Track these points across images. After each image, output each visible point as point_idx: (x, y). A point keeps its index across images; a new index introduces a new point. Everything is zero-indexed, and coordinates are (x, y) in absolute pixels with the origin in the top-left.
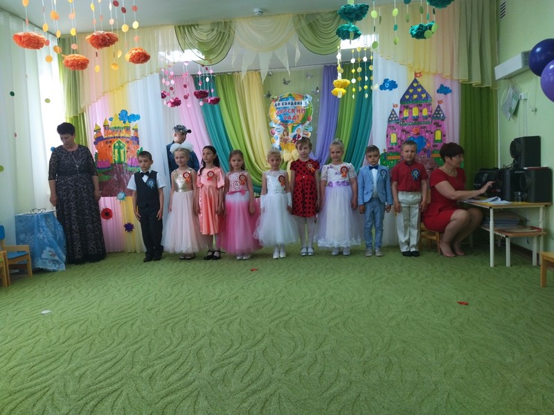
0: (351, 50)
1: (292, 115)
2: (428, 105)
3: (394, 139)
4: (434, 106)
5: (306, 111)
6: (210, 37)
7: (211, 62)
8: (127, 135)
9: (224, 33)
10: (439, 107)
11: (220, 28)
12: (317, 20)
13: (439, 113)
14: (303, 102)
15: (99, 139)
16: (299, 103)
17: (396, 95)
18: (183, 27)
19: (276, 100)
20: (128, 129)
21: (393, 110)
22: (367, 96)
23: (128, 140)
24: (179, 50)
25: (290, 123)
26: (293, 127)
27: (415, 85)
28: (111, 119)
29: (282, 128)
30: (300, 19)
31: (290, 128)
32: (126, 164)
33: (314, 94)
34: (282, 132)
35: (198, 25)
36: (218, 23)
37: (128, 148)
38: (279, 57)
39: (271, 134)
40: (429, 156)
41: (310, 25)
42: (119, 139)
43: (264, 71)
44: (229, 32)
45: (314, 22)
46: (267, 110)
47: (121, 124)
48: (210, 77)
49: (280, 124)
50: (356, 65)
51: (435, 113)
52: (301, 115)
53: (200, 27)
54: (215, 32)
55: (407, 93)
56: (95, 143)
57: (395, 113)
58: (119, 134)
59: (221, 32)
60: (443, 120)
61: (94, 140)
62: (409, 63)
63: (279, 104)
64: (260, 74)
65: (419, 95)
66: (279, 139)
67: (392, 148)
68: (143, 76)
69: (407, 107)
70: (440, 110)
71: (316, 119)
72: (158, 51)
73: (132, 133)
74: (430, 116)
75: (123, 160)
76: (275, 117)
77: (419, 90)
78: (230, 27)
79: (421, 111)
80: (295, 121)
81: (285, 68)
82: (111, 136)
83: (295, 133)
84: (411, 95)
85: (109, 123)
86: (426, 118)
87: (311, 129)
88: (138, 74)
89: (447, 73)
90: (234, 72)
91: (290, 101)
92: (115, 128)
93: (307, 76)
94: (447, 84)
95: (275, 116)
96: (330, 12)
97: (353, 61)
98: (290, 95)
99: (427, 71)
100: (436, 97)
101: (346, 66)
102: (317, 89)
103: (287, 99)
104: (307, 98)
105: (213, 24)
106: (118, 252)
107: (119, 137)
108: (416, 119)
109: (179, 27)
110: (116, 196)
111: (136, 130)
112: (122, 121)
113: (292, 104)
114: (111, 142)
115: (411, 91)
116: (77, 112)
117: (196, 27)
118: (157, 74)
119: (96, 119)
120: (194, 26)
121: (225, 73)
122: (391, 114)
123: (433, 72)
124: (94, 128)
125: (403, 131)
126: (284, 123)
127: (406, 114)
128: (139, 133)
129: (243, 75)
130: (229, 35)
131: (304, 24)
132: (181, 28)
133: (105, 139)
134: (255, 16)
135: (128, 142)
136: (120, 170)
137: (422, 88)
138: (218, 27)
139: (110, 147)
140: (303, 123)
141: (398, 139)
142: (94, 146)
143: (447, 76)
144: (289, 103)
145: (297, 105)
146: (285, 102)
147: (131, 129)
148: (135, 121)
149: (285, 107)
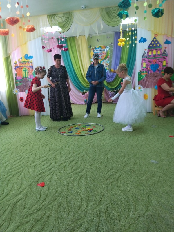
0: (127, 24)
2: (160, 49)
3: (144, 65)
4: (163, 50)
5: (107, 54)
6: (62, 20)
7: (64, 31)
8: (28, 65)
9: (69, 18)
10: (165, 50)
11: (67, 15)
12: (110, 10)
13: (165, 53)
14: (106, 50)
15: (17, 67)
16: (103, 50)
17: (146, 45)
18: (51, 15)
19: (93, 49)
20: (28, 62)
21: (145, 52)
22: (134, 45)
23: (29, 67)
24: (49, 26)
26: (101, 61)
27: (155, 40)
28: (21, 58)
30: (102, 10)
32: (28, 78)
33: (110, 46)
35: (57, 14)
36: (66, 13)
37: (29, 71)
38: (93, 28)
40: (160, 73)
41: (107, 13)
42: (25, 67)
43: (87, 35)
44: (71, 17)
45: (109, 11)
46: (90, 53)
47: (25, 60)
48: (64, 39)
50: (129, 31)
51: (163, 53)
52: (104, 56)
53: (58, 15)
54: (65, 17)
55: (151, 44)
56: (15, 69)
57: (145, 53)
58: (25, 65)
59: (67, 17)
60: (167, 56)
61: (15, 68)
62: (152, 30)
63: (95, 51)
65: (156, 44)
67: (143, 70)
68: (34, 38)
69: (151, 50)
70: (166, 52)
71: (111, 57)
72: (40, 27)
73: (30, 64)
74: (161, 54)
75: (27, 76)
77: (156, 42)
78: (71, 15)
79: (157, 52)
80: (102, 59)
81: (96, 34)
82: (21, 66)
84: (153, 45)
85: (21, 60)
86: (159, 55)
87: (109, 62)
88: (32, 38)
89: (170, 34)
90: (75, 36)
91: (100, 49)
92: (23, 62)
93: (107, 37)
94: (169, 40)
96: (116, 6)
97: (127, 30)
98: (100, 46)
99: (160, 33)
100: (164, 45)
101: (125, 32)
102: (112, 43)
103: (98, 48)
104: (107, 48)
105: (64, 14)
106: (27, 116)
107: (25, 66)
108: (155, 56)
109: (49, 15)
110: (25, 91)
111: (32, 63)
112: (26, 59)
113: (101, 51)
114: (22, 68)
115: (153, 43)
116: (7, 55)
117: (57, 15)
118: (40, 38)
119: (15, 58)
120: (55, 15)
121: (71, 37)
122: (144, 54)
123: (163, 34)
124: (14, 62)
125: (149, 61)
127: (150, 53)
128: (33, 64)
130: (71, 18)
131: (104, 12)
132: (50, 16)
133: (20, 67)
134: (82, 10)
135: (29, 68)
136: (26, 80)
137: (158, 41)
138: (66, 15)
139: (21, 70)
140: (105, 59)
141: (146, 65)
142: (15, 70)
143: (169, 36)
144: (99, 50)
145: (103, 51)
146: (97, 50)
147: (30, 62)
148: (31, 59)
149: (98, 52)
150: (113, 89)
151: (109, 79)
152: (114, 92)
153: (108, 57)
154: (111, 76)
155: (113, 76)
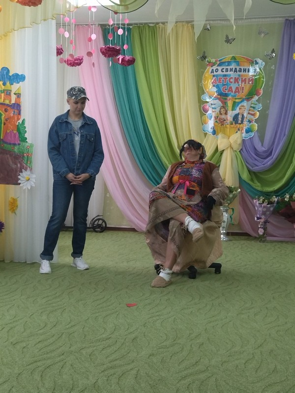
1: (234, 86)
5: (255, 82)
7: (127, 8)
8: (6, 102)
14: (252, 70)
16: (245, 70)
19: (213, 65)
23: (7, 107)
25: (230, 97)
26: (235, 102)
29: (219, 103)
31: (230, 104)
32: (3, 141)
33: (268, 59)
34: (218, 110)
37: (6, 119)
39: (203, 111)
43: (200, 23)
46: (199, 78)
48: (124, 29)
49: (216, 98)
52: (247, 87)
64: (193, 27)
66: (213, 119)
68: (34, 22)
71: (268, 94)
73: (13, 99)
76: (211, 88)
80: (238, 95)
81: (228, 20)
83: (237, 111)
87: (260, 106)
90: (158, 23)
91: (233, 66)
95: (211, 86)
98: (234, 58)
103: (229, 63)
104: (257, 63)
112: (1, 83)
113: (236, 71)
118: (54, 22)
121: (146, 24)
126: (222, 96)
128: (22, 99)
129: (170, 27)
135: (6, 110)
140: (249, 97)
144: (231, 70)
145: (242, 73)
146: (225, 68)
147: (12, 94)
148: (18, 83)
149: (225, 75)
150: (268, 195)
151: (256, 163)
152: (270, 203)
153: (257, 94)
154: (265, 152)
155: (269, 153)
